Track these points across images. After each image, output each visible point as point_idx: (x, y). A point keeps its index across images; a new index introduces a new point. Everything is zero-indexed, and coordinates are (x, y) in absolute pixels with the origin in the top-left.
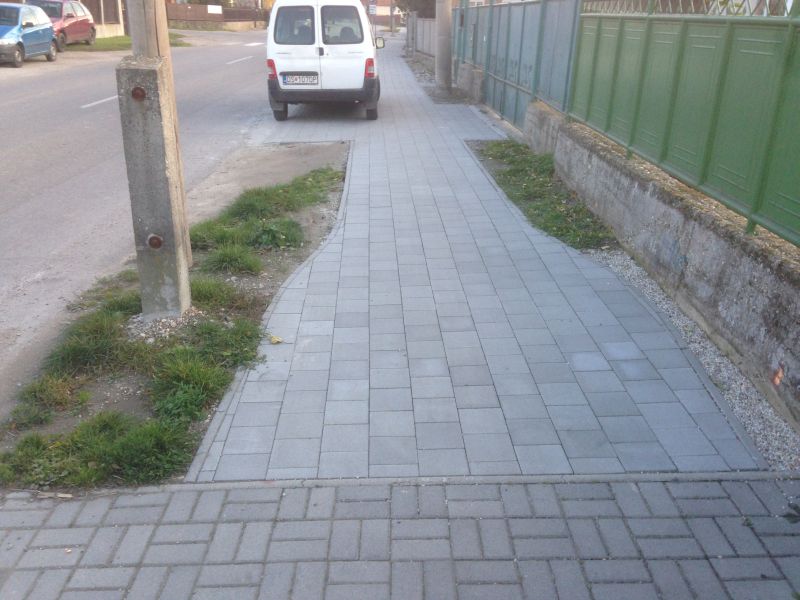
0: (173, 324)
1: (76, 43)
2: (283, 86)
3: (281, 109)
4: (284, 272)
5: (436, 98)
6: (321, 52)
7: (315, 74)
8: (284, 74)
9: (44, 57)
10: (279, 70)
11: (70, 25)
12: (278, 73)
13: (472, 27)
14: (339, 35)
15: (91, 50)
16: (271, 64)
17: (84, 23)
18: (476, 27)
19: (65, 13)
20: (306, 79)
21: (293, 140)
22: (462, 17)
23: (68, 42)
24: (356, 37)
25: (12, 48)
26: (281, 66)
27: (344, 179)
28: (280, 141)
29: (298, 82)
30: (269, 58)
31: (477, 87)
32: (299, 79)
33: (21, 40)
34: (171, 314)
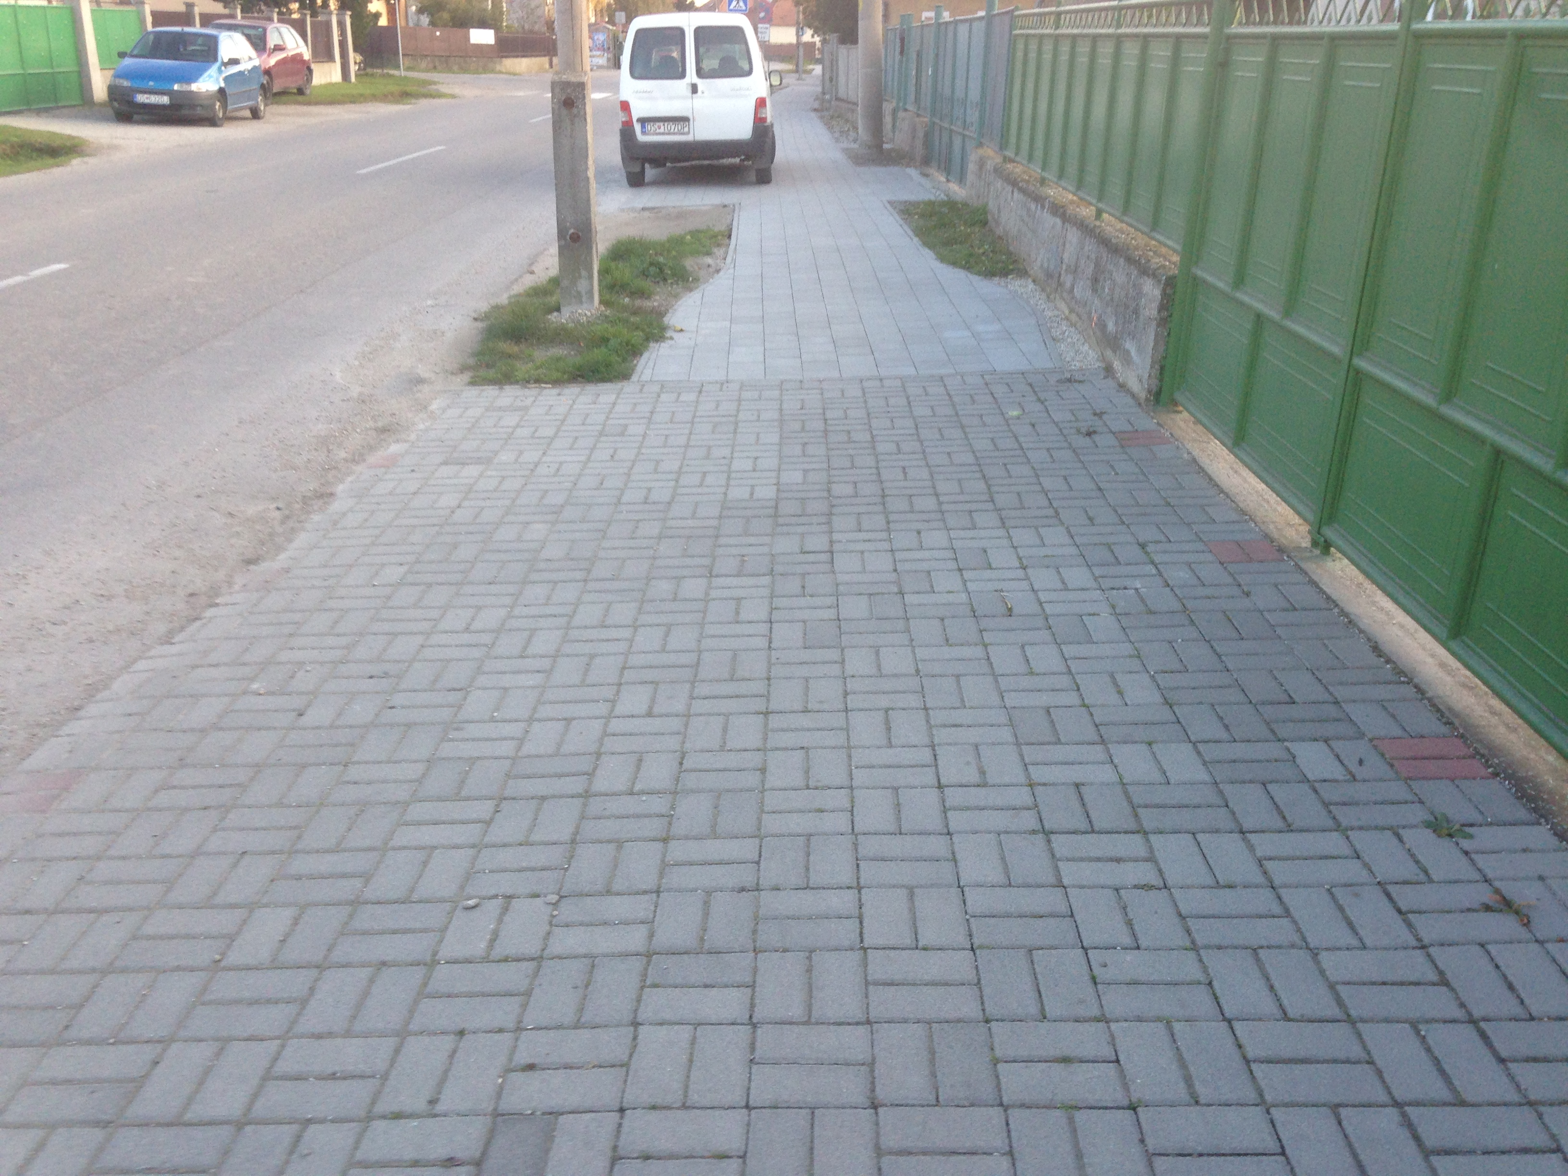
0: (589, 314)
1: (283, 93)
2: (641, 138)
3: (637, 169)
4: (677, 297)
5: (859, 160)
6: (694, 89)
7: (684, 120)
8: (643, 121)
9: (247, 113)
10: (635, 117)
11: (278, 63)
12: (634, 120)
13: (914, 56)
14: (717, 67)
15: (309, 103)
16: (625, 106)
17: (297, 59)
18: (919, 54)
19: (271, 44)
20: (672, 127)
21: (658, 205)
22: (902, 40)
23: (275, 91)
24: (742, 69)
25: (211, 96)
26: (638, 110)
27: (729, 237)
28: (641, 206)
29: (662, 130)
30: (623, 98)
31: (919, 143)
32: (663, 127)
33: (223, 85)
34: (585, 306)
